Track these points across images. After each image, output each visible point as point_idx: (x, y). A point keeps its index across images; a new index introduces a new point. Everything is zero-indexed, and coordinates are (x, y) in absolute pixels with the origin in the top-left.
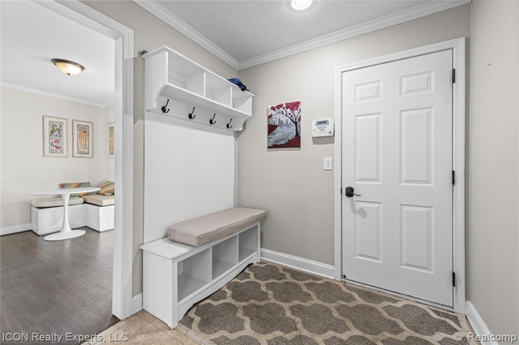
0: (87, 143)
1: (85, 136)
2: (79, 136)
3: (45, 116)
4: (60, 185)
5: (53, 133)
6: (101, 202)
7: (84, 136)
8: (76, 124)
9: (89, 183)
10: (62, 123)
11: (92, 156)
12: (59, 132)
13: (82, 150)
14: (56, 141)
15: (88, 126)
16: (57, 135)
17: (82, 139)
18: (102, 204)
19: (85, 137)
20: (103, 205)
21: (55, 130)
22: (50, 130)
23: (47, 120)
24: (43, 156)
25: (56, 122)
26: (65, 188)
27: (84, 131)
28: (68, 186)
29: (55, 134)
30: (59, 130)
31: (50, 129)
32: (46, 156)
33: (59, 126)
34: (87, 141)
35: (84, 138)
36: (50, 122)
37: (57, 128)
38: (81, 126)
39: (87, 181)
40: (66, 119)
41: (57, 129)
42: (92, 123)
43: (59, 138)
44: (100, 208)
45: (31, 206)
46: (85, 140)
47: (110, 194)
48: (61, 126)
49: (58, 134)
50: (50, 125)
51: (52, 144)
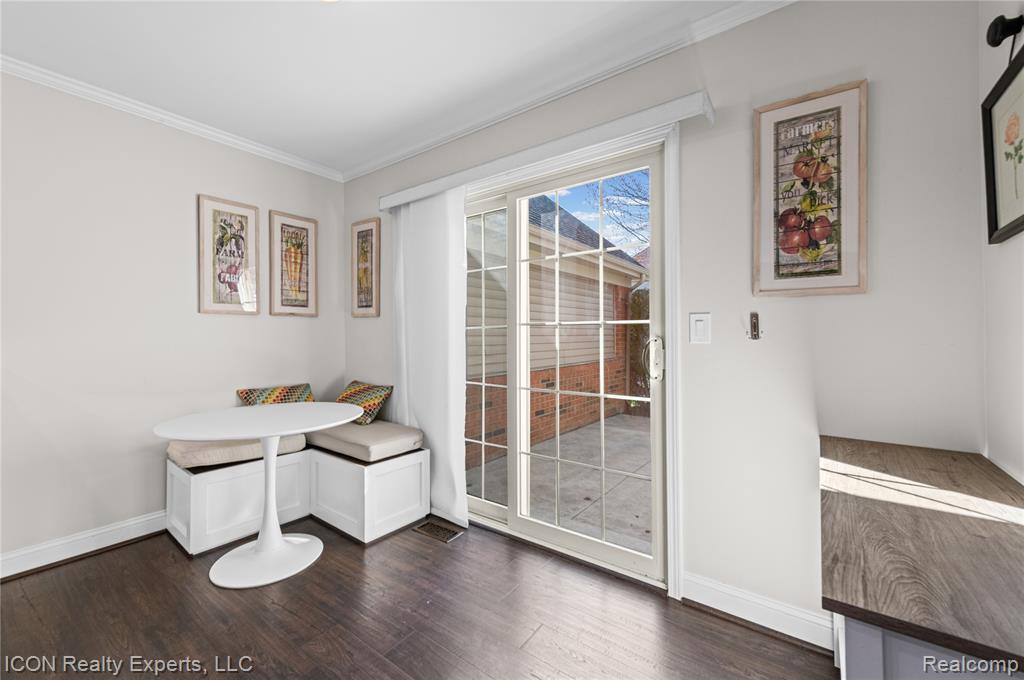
0: (304, 277)
1: (299, 256)
2: (285, 257)
3: (204, 196)
4: (240, 394)
5: (222, 244)
6: (366, 449)
7: (296, 258)
8: (278, 221)
9: (308, 386)
10: (247, 218)
11: (313, 312)
12: (237, 244)
13: (293, 295)
14: (231, 267)
15: (306, 230)
16: (232, 253)
17: (293, 265)
18: (369, 456)
19: (299, 261)
20: (372, 460)
21: (230, 237)
22: (217, 237)
23: (208, 207)
24: (199, 311)
25: (231, 215)
26: (255, 403)
27: (297, 243)
28: (262, 398)
29: (228, 248)
30: (238, 238)
31: (215, 233)
32: (206, 312)
33: (237, 227)
34: (304, 271)
35: (296, 263)
36: (216, 213)
37: (233, 231)
38: (291, 230)
39: (304, 382)
40: (256, 209)
41: (234, 236)
42: (315, 222)
43: (238, 259)
44: (367, 469)
45: (167, 457)
46: (298, 267)
47: (370, 420)
48: (242, 228)
49: (234, 248)
50: (215, 221)
51: (219, 276)
